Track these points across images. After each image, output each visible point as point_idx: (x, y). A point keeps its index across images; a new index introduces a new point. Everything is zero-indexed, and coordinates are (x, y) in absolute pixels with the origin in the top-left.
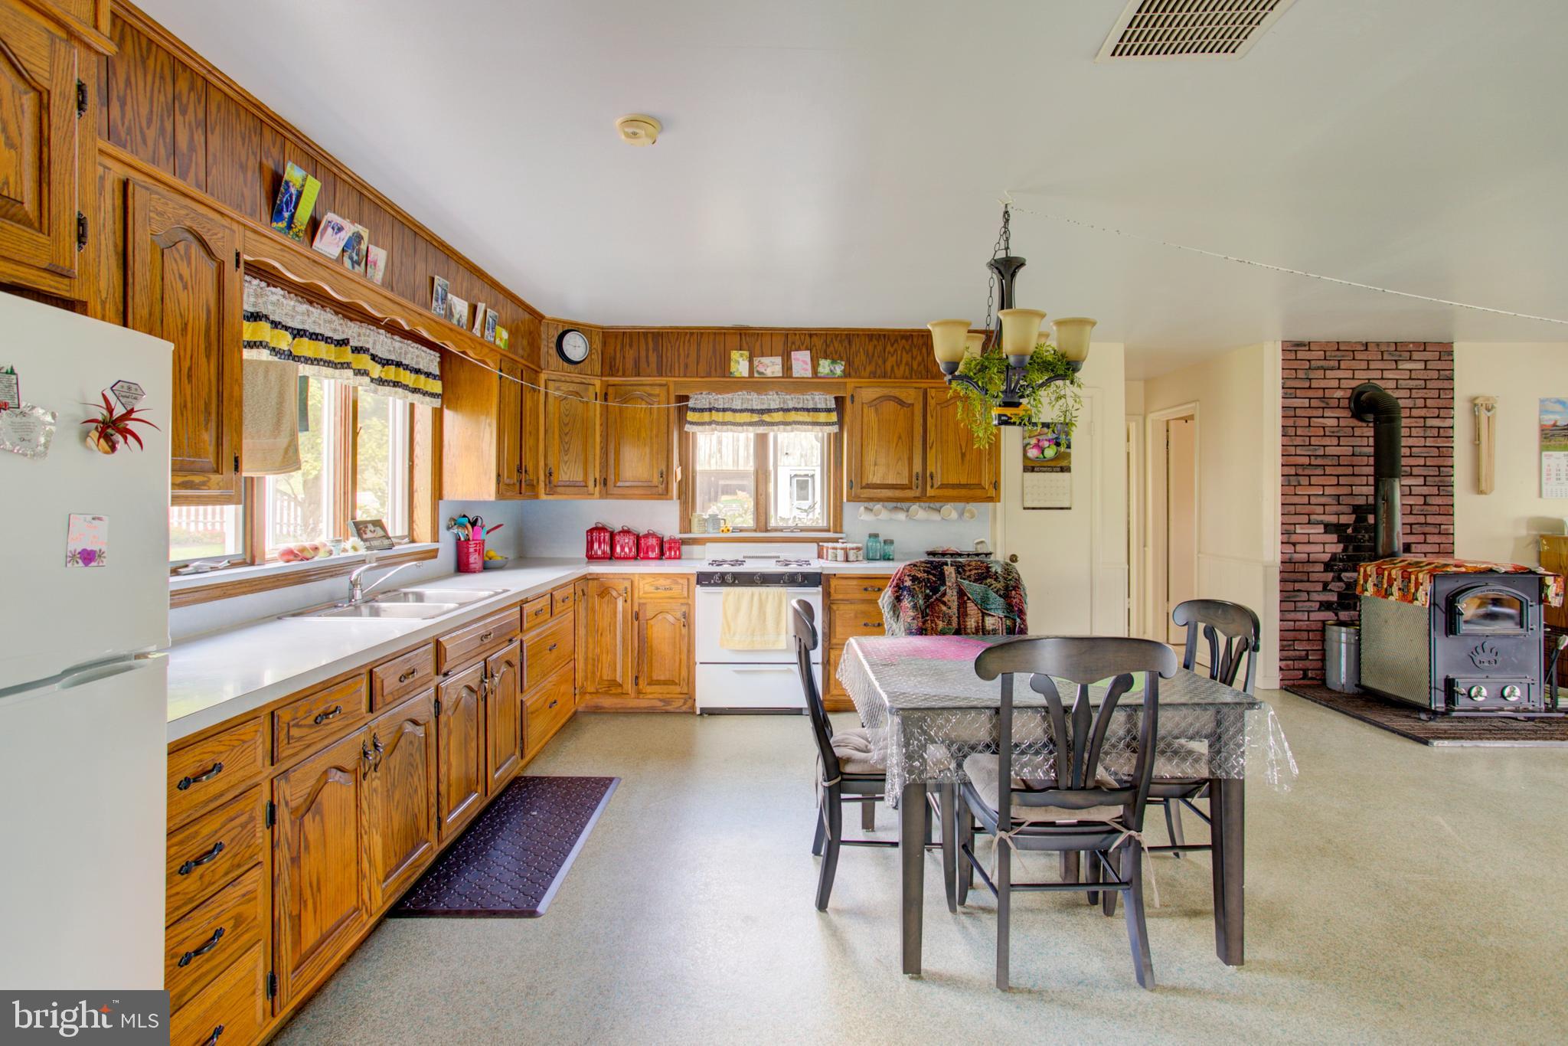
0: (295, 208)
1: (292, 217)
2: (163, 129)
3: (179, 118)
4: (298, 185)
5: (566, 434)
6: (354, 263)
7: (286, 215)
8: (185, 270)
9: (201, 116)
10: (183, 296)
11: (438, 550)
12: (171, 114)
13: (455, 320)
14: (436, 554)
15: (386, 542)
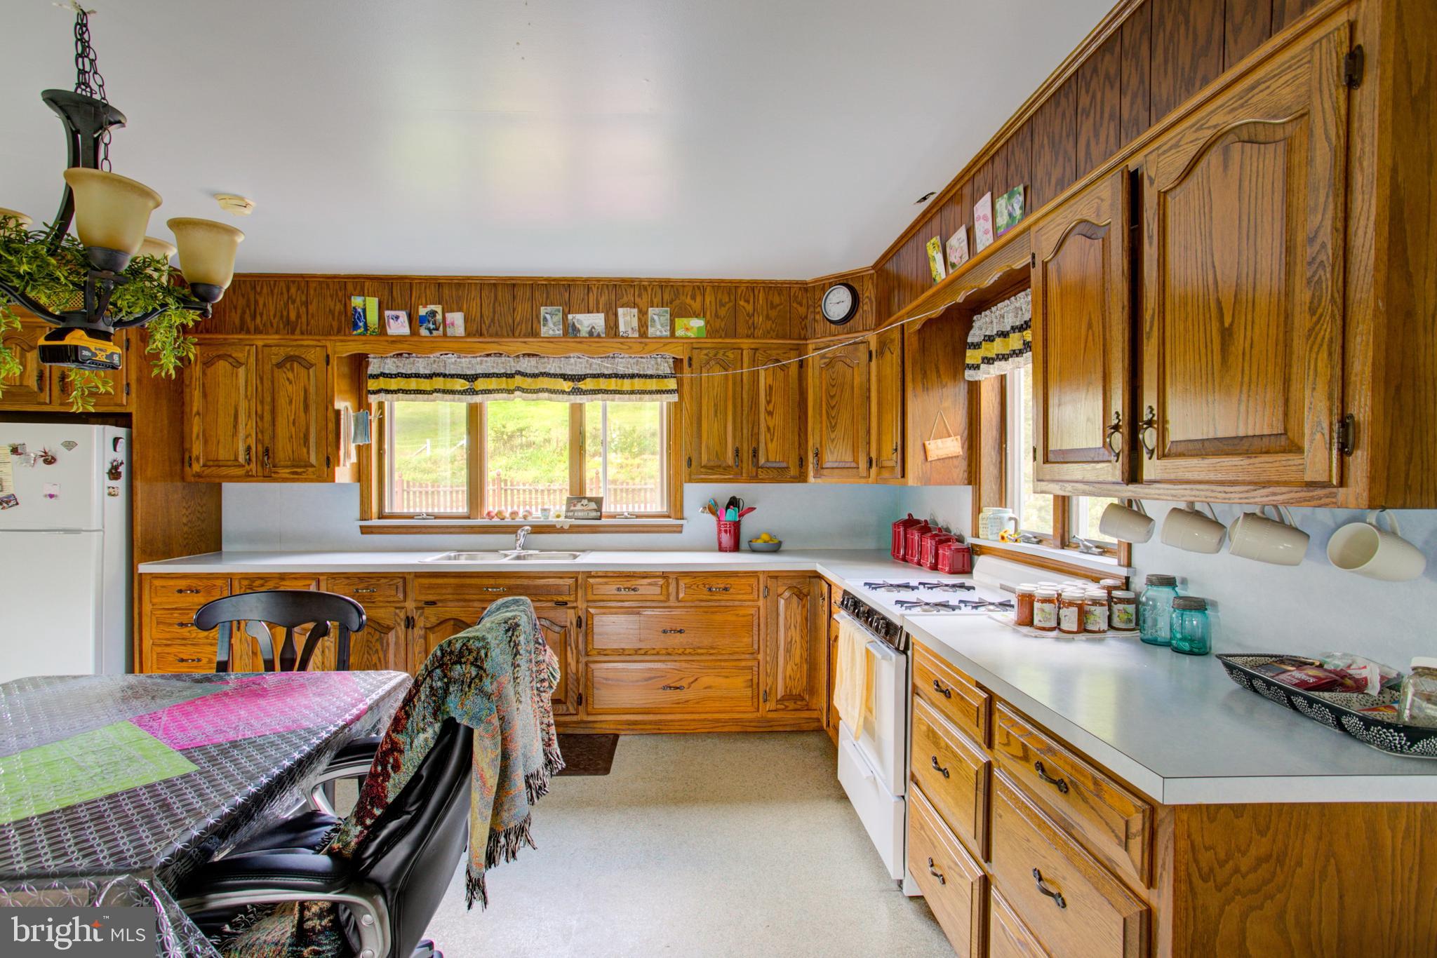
0: (365, 318)
1: (365, 324)
2: (282, 317)
3: (291, 306)
4: (361, 306)
5: (833, 408)
6: (430, 331)
7: (361, 324)
8: (290, 375)
9: (304, 299)
10: (290, 388)
11: (682, 526)
12: (286, 305)
13: (584, 332)
14: (678, 529)
15: (594, 514)
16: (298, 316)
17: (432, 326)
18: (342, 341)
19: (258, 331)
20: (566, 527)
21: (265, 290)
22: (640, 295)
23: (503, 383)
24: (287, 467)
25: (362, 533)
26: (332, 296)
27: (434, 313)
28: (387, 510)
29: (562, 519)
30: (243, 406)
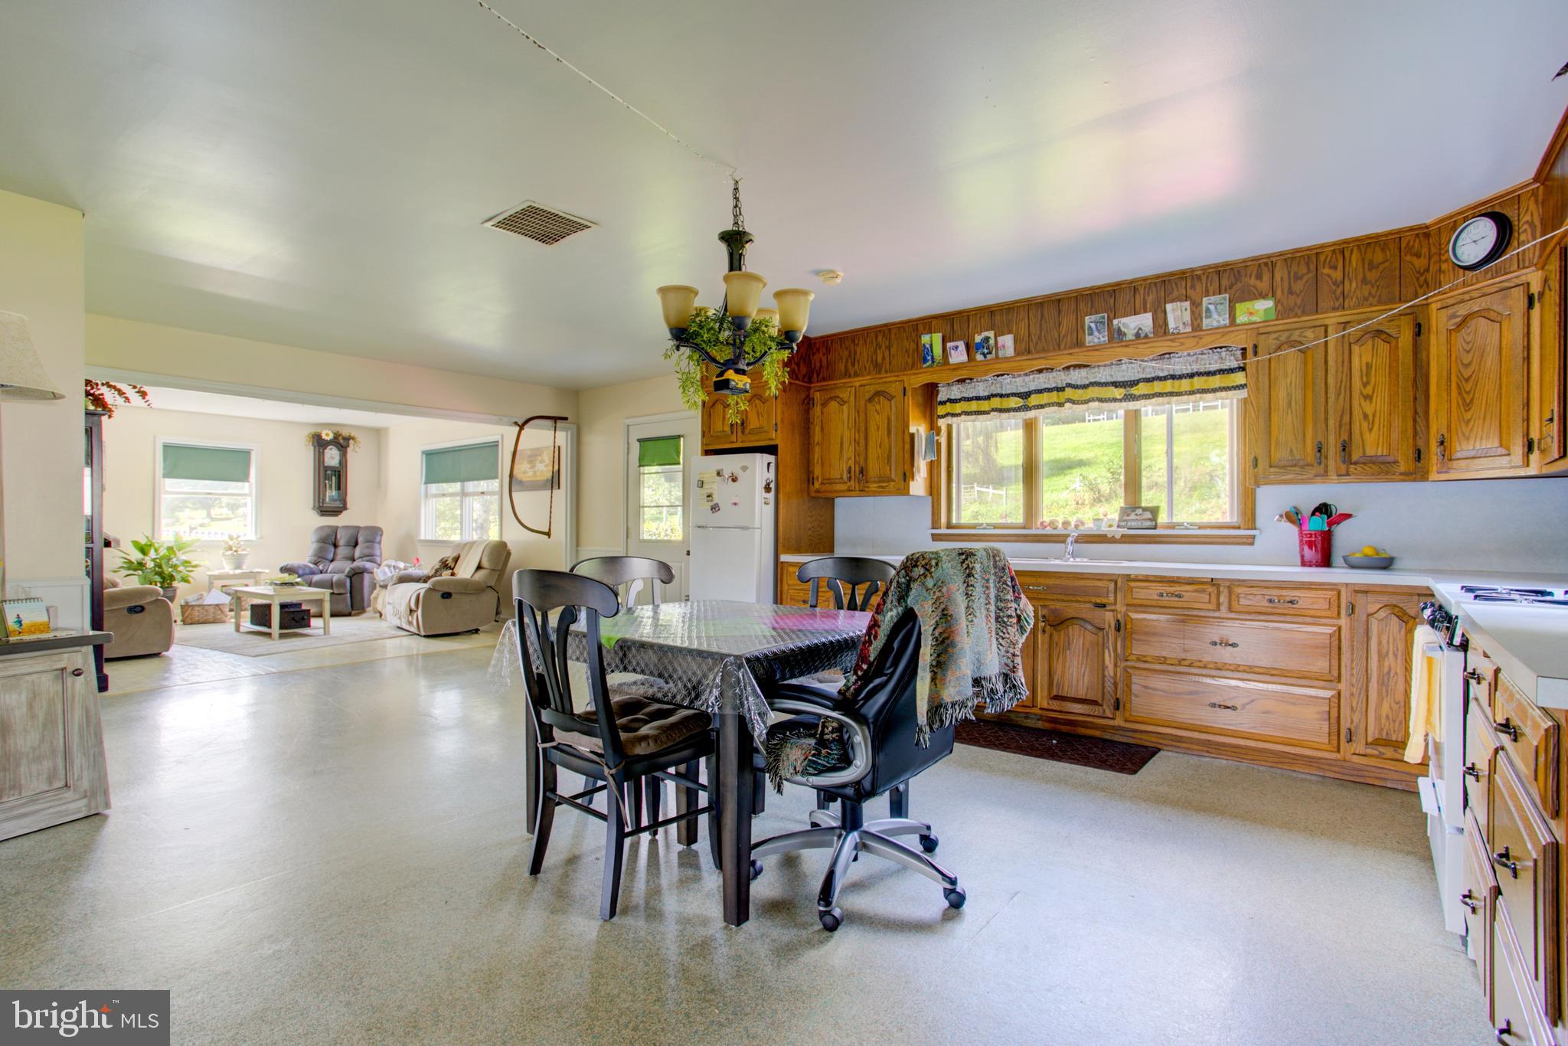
0: (932, 352)
1: (932, 357)
2: (872, 361)
3: (879, 352)
4: (929, 342)
5: (1467, 380)
6: (985, 355)
8: (878, 407)
9: (887, 344)
10: (877, 417)
11: (1254, 537)
12: (875, 352)
13: (1130, 336)
14: (1250, 541)
15: (1148, 524)
16: (884, 358)
17: (986, 351)
18: (915, 374)
19: (856, 375)
20: (1118, 537)
21: (861, 342)
22: (1193, 287)
23: (1054, 397)
24: (875, 482)
25: (933, 540)
26: (907, 338)
27: (987, 339)
28: (954, 521)
29: (1114, 528)
30: (847, 434)
